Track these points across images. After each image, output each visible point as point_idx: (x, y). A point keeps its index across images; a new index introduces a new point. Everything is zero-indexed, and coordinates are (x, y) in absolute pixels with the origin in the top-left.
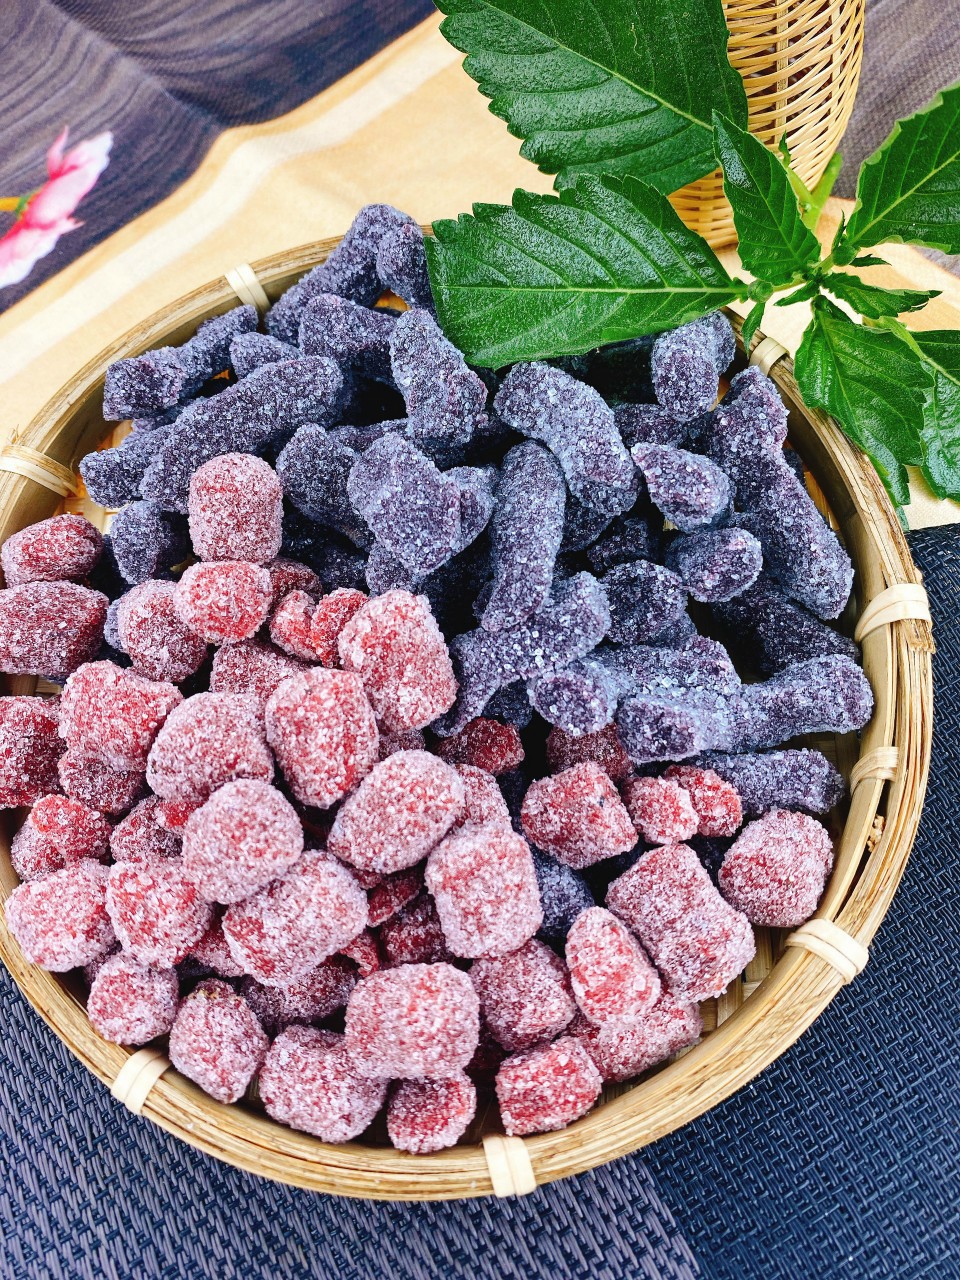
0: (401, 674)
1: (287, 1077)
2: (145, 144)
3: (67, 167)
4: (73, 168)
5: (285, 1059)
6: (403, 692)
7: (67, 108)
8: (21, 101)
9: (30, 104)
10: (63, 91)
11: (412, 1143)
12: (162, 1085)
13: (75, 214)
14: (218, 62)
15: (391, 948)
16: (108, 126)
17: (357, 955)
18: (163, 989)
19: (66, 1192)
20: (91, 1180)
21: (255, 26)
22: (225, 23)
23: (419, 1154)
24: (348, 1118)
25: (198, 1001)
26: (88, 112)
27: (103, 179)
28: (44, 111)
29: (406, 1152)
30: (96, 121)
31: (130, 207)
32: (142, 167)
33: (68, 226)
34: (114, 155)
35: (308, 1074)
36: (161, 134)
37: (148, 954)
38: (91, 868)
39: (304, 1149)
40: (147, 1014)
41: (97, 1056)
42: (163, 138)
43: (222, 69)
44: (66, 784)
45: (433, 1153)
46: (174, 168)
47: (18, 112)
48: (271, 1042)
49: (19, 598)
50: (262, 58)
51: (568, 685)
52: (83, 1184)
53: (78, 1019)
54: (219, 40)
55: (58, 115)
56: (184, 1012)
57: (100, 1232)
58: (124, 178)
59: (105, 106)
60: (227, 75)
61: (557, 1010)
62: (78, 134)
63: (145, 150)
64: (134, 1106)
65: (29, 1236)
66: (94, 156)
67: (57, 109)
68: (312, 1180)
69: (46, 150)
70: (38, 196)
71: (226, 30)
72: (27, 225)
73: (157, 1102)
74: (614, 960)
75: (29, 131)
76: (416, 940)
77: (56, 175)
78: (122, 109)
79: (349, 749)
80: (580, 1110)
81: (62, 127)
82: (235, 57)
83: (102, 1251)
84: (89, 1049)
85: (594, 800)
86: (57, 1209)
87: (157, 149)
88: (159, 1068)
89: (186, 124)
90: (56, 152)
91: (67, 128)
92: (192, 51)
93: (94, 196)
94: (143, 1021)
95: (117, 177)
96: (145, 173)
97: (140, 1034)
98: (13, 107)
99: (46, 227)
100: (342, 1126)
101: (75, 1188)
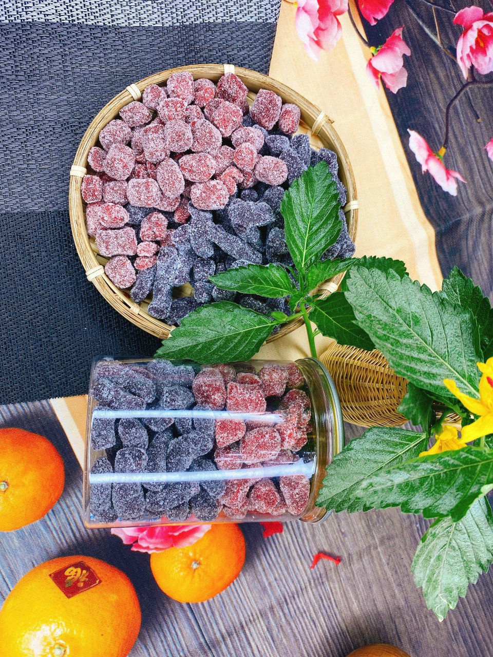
0: (204, 192)
1: (120, 127)
2: (445, 205)
3: (449, 176)
4: (448, 179)
5: (124, 128)
6: (200, 191)
7: (474, 185)
8: (486, 171)
9: (483, 173)
10: (482, 186)
11: (92, 151)
12: (130, 96)
13: (427, 172)
14: (470, 243)
15: (140, 165)
16: (459, 196)
17: (141, 156)
18: (153, 105)
19: (117, 64)
20: (117, 72)
21: (481, 261)
22: (487, 252)
23: (89, 152)
24: (104, 137)
25: (146, 112)
26: (469, 191)
27: (439, 187)
28: (477, 177)
29: (91, 149)
30: (464, 194)
31: (423, 191)
32: (437, 201)
33: (424, 168)
34: (447, 194)
35: (118, 132)
36: (446, 212)
37: (162, 104)
38: (191, 98)
39: (101, 125)
40: (148, 99)
41: (143, 83)
42: (444, 212)
43: (467, 243)
44: (216, 99)
45: (88, 155)
46: (431, 211)
47: (481, 168)
48: (130, 127)
49: (276, 105)
50: (465, 259)
51: (185, 234)
52: (117, 69)
53: (155, 82)
54: (480, 247)
55: (473, 182)
56: (145, 108)
57: (103, 69)
58: (436, 194)
59: (468, 198)
60: (463, 243)
61: (108, 197)
62: (461, 185)
63: (443, 204)
64: (128, 88)
65: (110, 51)
66: (450, 187)
67: (476, 182)
68: (93, 124)
69: (460, 173)
70: (441, 163)
71: (484, 251)
72: (430, 156)
73: (127, 93)
74: (114, 215)
75: (471, 170)
76: (139, 172)
77: (448, 172)
78: (464, 203)
79: (190, 171)
80: (83, 194)
81: (467, 181)
82: (471, 250)
83: (99, 68)
84: (146, 81)
85: (154, 230)
86: (113, 60)
87: (442, 208)
88: (135, 98)
89: (445, 221)
90: (457, 175)
91: (466, 182)
92: (480, 236)
93: (433, 181)
94: (148, 98)
95: (437, 192)
96: (434, 201)
97: (145, 96)
98: (484, 168)
99: (427, 161)
100: (103, 135)
101: (117, 66)
